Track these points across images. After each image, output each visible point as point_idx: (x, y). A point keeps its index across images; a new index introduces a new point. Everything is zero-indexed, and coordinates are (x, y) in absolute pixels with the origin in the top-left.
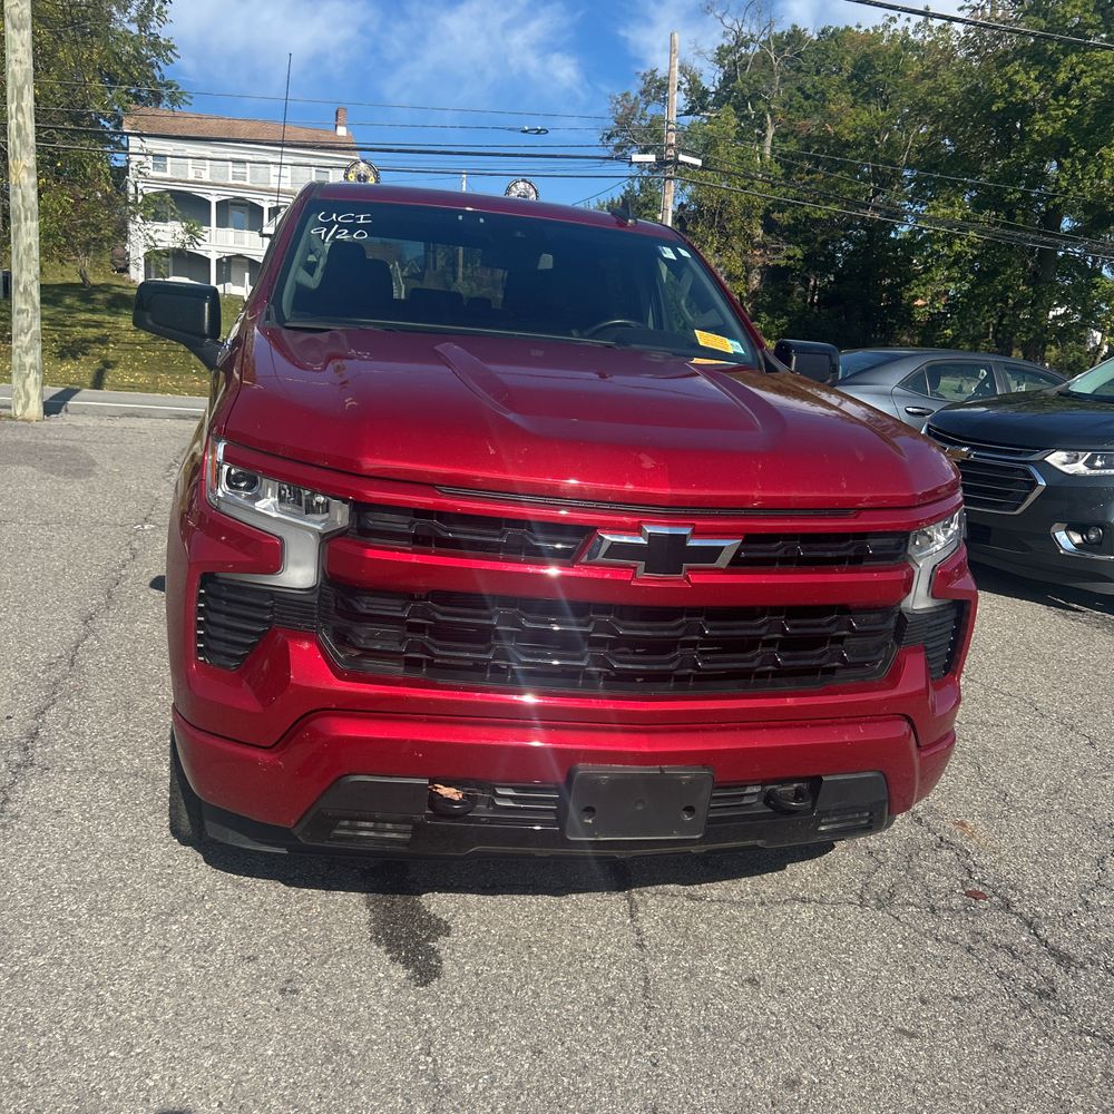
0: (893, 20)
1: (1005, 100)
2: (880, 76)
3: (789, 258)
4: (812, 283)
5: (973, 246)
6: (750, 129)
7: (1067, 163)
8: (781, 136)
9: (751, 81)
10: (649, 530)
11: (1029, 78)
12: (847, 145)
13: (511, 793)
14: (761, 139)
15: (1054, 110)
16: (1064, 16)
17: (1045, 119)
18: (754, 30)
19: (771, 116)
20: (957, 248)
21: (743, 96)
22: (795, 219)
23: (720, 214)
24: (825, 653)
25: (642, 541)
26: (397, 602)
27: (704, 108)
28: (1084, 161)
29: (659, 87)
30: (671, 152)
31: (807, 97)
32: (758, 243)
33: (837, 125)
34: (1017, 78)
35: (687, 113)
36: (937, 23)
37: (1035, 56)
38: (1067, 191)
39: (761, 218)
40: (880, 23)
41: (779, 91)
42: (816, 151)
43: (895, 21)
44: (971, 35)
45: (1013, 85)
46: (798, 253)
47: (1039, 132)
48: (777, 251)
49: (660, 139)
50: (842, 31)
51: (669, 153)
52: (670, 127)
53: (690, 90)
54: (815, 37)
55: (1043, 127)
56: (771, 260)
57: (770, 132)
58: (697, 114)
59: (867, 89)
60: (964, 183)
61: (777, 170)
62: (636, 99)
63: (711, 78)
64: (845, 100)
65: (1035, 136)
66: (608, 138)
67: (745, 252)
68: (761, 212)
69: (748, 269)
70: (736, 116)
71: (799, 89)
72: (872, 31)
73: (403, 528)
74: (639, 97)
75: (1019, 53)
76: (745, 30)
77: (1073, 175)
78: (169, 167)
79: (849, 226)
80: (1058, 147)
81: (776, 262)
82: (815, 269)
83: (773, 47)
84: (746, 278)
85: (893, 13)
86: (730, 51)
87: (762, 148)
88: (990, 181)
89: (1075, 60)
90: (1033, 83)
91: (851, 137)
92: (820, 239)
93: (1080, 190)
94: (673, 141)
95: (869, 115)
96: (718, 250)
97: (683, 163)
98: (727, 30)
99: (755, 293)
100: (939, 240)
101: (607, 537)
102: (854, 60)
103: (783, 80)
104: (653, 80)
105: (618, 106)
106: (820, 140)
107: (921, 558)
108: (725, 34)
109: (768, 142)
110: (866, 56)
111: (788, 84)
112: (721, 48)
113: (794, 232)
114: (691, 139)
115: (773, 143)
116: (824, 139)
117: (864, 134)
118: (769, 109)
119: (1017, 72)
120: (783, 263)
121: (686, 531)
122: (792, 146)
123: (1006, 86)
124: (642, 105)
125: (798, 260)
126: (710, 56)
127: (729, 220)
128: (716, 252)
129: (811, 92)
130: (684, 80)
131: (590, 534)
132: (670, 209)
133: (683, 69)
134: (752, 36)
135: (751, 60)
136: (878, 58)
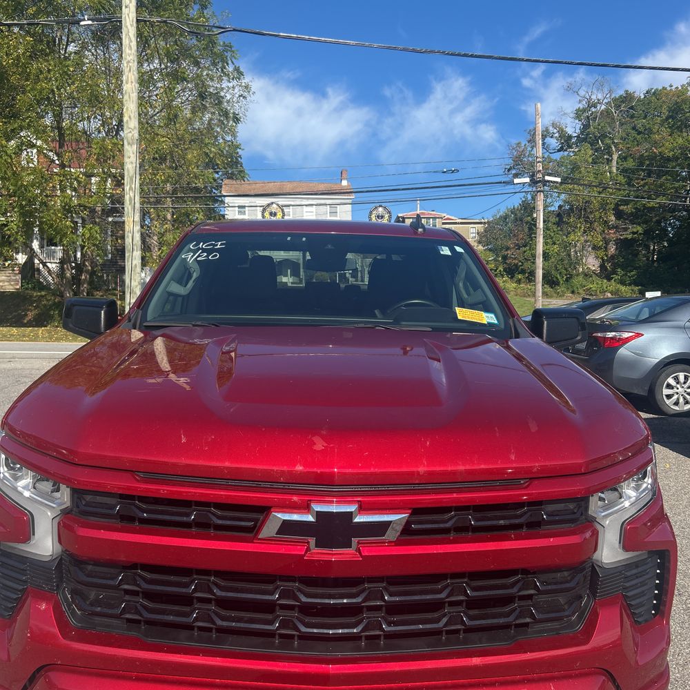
3: (634, 233)
4: (652, 248)
6: (601, 156)
8: (623, 158)
9: (600, 127)
10: (318, 508)
12: (669, 159)
14: (609, 161)
18: (600, 96)
19: (615, 147)
21: (595, 137)
22: (636, 208)
23: (585, 209)
24: (514, 610)
25: (310, 518)
27: (570, 147)
30: (540, 175)
31: (639, 133)
32: (612, 225)
33: (660, 148)
35: (559, 151)
39: (613, 210)
41: (619, 132)
42: (648, 165)
46: (640, 229)
48: (626, 229)
49: (532, 168)
50: (660, 90)
51: (538, 176)
52: (538, 160)
53: (560, 137)
54: (643, 97)
56: (621, 235)
57: (615, 157)
58: (566, 150)
59: (679, 123)
61: (621, 179)
62: (525, 145)
63: (573, 128)
64: (665, 132)
66: (509, 170)
67: (604, 231)
68: (612, 206)
69: (607, 242)
70: (592, 149)
71: (634, 128)
72: (680, 88)
74: (527, 144)
76: (594, 97)
78: (247, 212)
79: (674, 211)
81: (625, 236)
82: (653, 238)
83: (613, 105)
84: (606, 248)
86: (584, 110)
87: (610, 167)
91: (671, 154)
92: (654, 220)
94: (541, 168)
96: (585, 232)
97: (548, 181)
98: (581, 99)
99: (613, 257)
101: (279, 515)
102: (669, 107)
103: (622, 124)
105: (514, 151)
106: (650, 158)
107: (606, 516)
108: (580, 101)
109: (614, 163)
110: (677, 103)
111: (624, 127)
112: (578, 110)
113: (635, 217)
114: (562, 165)
115: (617, 163)
116: (652, 158)
117: (679, 151)
118: (613, 143)
120: (630, 237)
121: (352, 508)
122: (630, 164)
124: (529, 149)
125: (640, 234)
126: (572, 115)
127: (591, 213)
128: (584, 233)
129: (642, 129)
130: (555, 131)
131: (265, 510)
132: (542, 210)
133: (554, 125)
134: (598, 100)
135: (599, 114)
136: (685, 104)
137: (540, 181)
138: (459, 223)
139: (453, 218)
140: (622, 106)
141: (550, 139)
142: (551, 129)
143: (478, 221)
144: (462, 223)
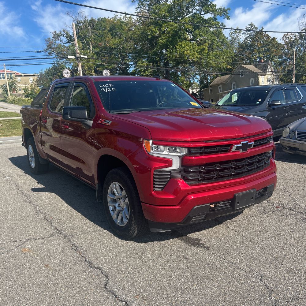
0: (117, 15)
1: (151, 35)
2: (117, 30)
5: (150, 72)
6: (86, 46)
7: (168, 50)
8: (94, 47)
9: (84, 33)
11: (156, 29)
12: (113, 49)
13: (223, 203)
14: (89, 48)
15: (163, 37)
16: (161, 14)
17: (161, 39)
18: (82, 19)
19: (91, 42)
20: (147, 73)
21: (82, 37)
22: (103, 69)
25: (241, 145)
26: (197, 168)
27: (72, 41)
28: (172, 49)
29: (58, 36)
30: (78, 55)
31: (99, 36)
33: (109, 44)
34: (153, 29)
35: (67, 43)
36: (128, 16)
37: (156, 24)
38: (170, 56)
40: (114, 16)
41: (92, 36)
42: (104, 51)
43: (117, 16)
44: (139, 19)
45: (152, 31)
47: (161, 43)
49: (75, 51)
50: (104, 19)
52: (77, 48)
53: (67, 36)
55: (161, 41)
57: (91, 46)
58: (71, 43)
59: (115, 34)
60: (145, 57)
61: (95, 56)
63: (72, 33)
65: (160, 44)
68: (93, 68)
70: (81, 43)
71: (96, 35)
72: (112, 19)
73: (198, 151)
75: (151, 23)
76: (79, 19)
77: (170, 53)
80: (166, 46)
83: (87, 24)
85: (117, 14)
87: (90, 51)
88: (151, 55)
89: (165, 24)
90: (157, 31)
91: (113, 47)
93: (173, 56)
94: (78, 52)
95: (116, 40)
97: (82, 58)
98: (74, 20)
100: (142, 72)
101: (235, 146)
102: (110, 26)
103: (92, 32)
104: (55, 34)
105: (48, 42)
109: (91, 49)
110: (113, 25)
114: (70, 50)
115: (93, 49)
116: (105, 47)
117: (116, 45)
118: (90, 40)
119: (152, 28)
121: (247, 142)
122: (98, 50)
123: (151, 32)
124: (54, 41)
129: (99, 35)
130: (64, 34)
131: (231, 146)
132: (81, 70)
133: (64, 31)
134: (81, 21)
135: (82, 27)
136: (116, 26)
137: (79, 57)
138: (23, 76)
139: (20, 73)
140: (91, 25)
141: (63, 37)
142: (63, 33)
143: (33, 75)
144: (24, 76)
